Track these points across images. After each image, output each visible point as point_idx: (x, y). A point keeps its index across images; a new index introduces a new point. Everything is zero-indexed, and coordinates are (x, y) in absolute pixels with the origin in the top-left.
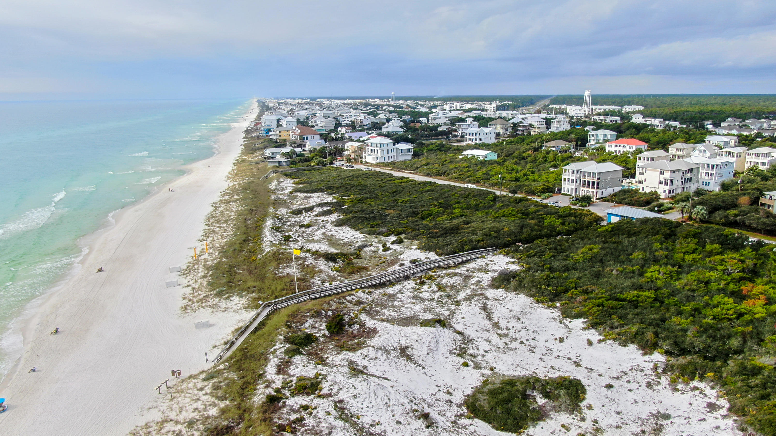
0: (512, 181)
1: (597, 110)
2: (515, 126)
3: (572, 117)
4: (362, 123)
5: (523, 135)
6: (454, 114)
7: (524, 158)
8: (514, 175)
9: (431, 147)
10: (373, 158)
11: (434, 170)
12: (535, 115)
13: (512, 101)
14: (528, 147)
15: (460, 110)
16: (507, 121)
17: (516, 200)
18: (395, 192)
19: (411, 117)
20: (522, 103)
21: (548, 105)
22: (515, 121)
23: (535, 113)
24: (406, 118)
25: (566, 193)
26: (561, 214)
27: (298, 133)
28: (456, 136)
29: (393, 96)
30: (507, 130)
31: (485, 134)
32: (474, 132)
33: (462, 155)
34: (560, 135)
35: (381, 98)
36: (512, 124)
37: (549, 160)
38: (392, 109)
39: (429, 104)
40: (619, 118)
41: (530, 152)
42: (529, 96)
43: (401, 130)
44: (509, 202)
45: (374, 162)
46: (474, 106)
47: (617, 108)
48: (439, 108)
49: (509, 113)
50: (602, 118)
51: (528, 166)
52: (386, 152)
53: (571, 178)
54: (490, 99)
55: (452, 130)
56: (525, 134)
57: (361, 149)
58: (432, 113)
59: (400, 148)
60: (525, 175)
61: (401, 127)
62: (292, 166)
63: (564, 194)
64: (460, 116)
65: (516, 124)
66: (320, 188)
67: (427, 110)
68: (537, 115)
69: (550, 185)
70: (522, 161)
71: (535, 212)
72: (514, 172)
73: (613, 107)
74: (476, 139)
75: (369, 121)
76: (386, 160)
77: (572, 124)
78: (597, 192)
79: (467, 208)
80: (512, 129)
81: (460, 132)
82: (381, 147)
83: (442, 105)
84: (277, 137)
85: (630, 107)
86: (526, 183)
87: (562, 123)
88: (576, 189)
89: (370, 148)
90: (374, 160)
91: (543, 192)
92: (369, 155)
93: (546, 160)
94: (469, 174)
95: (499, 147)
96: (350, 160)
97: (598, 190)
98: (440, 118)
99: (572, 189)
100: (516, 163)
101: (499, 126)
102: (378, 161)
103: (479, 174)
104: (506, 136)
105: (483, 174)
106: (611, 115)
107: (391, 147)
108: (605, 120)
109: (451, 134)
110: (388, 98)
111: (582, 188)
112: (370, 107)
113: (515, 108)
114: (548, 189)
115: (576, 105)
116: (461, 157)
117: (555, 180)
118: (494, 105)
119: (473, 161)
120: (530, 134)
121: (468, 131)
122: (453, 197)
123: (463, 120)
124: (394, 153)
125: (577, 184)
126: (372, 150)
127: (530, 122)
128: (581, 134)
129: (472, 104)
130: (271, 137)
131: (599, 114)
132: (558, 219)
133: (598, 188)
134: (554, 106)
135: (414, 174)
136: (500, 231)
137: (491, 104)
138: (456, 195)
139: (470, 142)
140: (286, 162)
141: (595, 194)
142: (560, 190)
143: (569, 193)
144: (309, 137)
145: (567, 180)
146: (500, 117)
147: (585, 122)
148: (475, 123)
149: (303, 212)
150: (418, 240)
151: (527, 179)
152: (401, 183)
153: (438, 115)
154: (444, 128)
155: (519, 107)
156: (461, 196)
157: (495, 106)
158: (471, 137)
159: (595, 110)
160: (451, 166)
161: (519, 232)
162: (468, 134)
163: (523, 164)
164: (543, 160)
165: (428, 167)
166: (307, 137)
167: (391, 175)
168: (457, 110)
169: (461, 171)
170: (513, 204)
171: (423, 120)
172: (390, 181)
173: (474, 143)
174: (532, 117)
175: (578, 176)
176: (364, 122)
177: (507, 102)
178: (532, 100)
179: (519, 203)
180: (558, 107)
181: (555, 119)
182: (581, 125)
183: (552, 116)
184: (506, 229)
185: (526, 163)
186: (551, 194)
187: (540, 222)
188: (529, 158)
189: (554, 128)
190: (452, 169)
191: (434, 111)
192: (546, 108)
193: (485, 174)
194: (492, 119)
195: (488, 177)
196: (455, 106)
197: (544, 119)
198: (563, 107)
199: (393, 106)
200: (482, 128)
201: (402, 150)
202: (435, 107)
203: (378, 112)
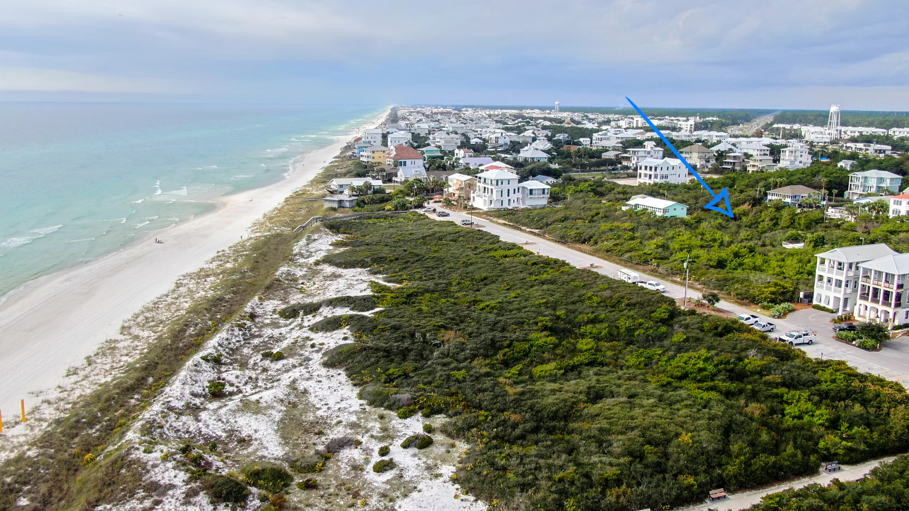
0: (711, 267)
1: (848, 133)
2: (721, 156)
3: (811, 144)
4: (497, 142)
5: (734, 170)
6: (630, 134)
7: (735, 219)
8: (716, 254)
9: (583, 186)
10: (485, 201)
11: (573, 233)
12: (752, 139)
13: (718, 116)
14: (742, 196)
15: (641, 128)
16: (709, 147)
17: (716, 328)
18: (485, 278)
19: (570, 135)
20: (733, 120)
21: (772, 124)
22: (721, 147)
23: (753, 136)
24: (560, 137)
25: (822, 304)
26: (824, 386)
27: (392, 156)
28: (627, 168)
29: (557, 107)
30: (708, 161)
31: (670, 168)
32: (653, 165)
33: (627, 205)
34: (798, 176)
35: (542, 109)
36: (717, 152)
37: (782, 223)
38: (547, 123)
39: (601, 118)
40: (890, 148)
41: (745, 207)
42: (744, 110)
43: (545, 155)
44: (702, 330)
45: (485, 208)
46: (662, 123)
47: (880, 131)
48: (613, 124)
49: (713, 135)
50: (861, 145)
51: (743, 234)
52: (505, 193)
53: (835, 276)
54: (687, 114)
55: (623, 158)
56: (738, 168)
57: (470, 186)
58: (601, 130)
59: (529, 188)
60: (736, 255)
61: (548, 152)
62: (357, 208)
63: (817, 307)
64: (639, 138)
65: (722, 152)
66: (362, 260)
67: (595, 126)
68: (757, 139)
69: (788, 285)
70: (732, 224)
71: (761, 372)
72: (717, 244)
73: (874, 129)
74: (656, 177)
75: (508, 140)
76: (505, 205)
77: (814, 154)
78: (895, 314)
79: (611, 337)
80: (717, 160)
81: (634, 162)
82: (497, 184)
83: (619, 120)
84: (370, 160)
85: (901, 130)
86: (739, 274)
87: (798, 154)
88: (846, 300)
89: (482, 185)
90: (485, 205)
91: (774, 301)
92: (479, 196)
93: (776, 224)
94: (632, 244)
95: (692, 193)
96: (450, 201)
97: (898, 310)
98: (608, 139)
99: (837, 299)
100: (720, 227)
101: (695, 155)
102: (492, 206)
103: (651, 246)
104: (707, 170)
105: (658, 247)
106: (877, 143)
107: (515, 185)
108: (867, 150)
109: (621, 163)
110: (551, 108)
111: (859, 302)
112: (520, 120)
113: (721, 126)
114: (783, 294)
115: (815, 125)
116: (624, 208)
117: (798, 273)
118: (692, 121)
119: (644, 219)
120: (745, 169)
121: (642, 163)
122: (588, 302)
123: (639, 144)
124: (520, 195)
125: (849, 290)
126: (485, 188)
127: (745, 151)
128: (834, 175)
129: (660, 120)
130: (361, 159)
131: (854, 140)
132: (818, 405)
133: (898, 305)
134: (781, 126)
135: (538, 235)
136: (668, 441)
137: (688, 120)
138: (595, 298)
139: (647, 181)
140: (352, 201)
141: (891, 316)
142: (809, 297)
143: (831, 307)
144: (408, 162)
145: (825, 280)
146: (698, 141)
147: (835, 152)
148: (659, 149)
149: (301, 313)
150: (468, 441)
151: (741, 265)
152: (506, 257)
153: (606, 134)
154: (610, 155)
155: (728, 125)
156: (603, 303)
157: (693, 123)
158: (648, 172)
159: (845, 133)
160: (604, 226)
161: (718, 451)
162: (643, 168)
163: (734, 229)
164: (771, 223)
165: (565, 224)
166: (405, 163)
167: (495, 239)
168: (637, 128)
169: (619, 237)
170: (709, 339)
171: (585, 141)
172: (489, 250)
173: (652, 182)
174: (748, 143)
175: (851, 274)
176: (501, 142)
177: (711, 118)
178: (747, 115)
179: (721, 335)
180: (788, 127)
181: (786, 146)
182: (828, 157)
183: (781, 142)
184: (686, 438)
185: (739, 227)
186: (792, 305)
187: (773, 411)
188: (744, 219)
189: (785, 162)
190: (604, 232)
191: (604, 127)
192: (767, 127)
193: (661, 247)
194: (685, 144)
195: (667, 254)
196: (635, 121)
197: (767, 146)
198: (796, 127)
199: (550, 120)
200: (666, 158)
201: (531, 191)
202: (608, 122)
203: (527, 128)
